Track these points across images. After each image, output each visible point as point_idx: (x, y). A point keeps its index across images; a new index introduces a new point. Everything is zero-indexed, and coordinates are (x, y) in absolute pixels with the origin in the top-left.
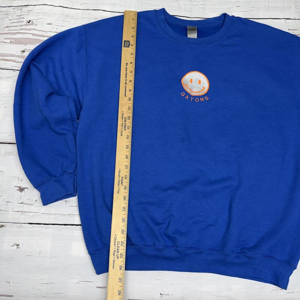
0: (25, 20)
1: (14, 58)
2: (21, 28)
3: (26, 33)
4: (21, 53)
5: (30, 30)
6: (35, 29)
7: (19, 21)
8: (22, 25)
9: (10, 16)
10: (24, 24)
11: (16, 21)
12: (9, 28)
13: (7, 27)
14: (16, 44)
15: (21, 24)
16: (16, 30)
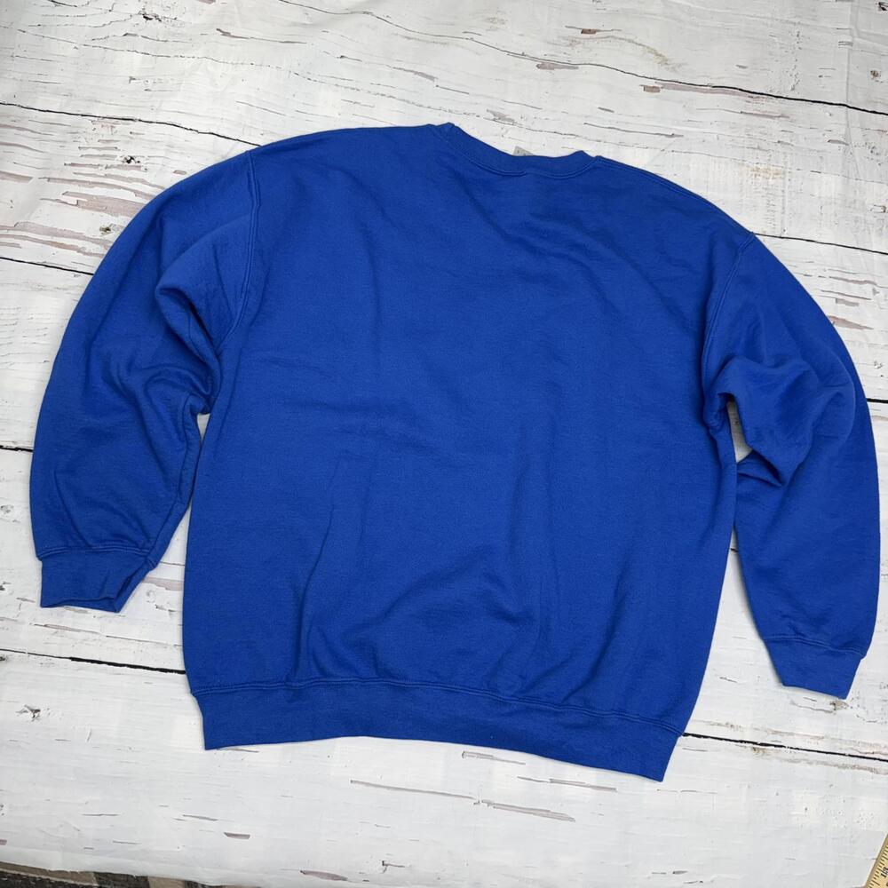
0: (119, 154)
1: (79, 243)
2: (108, 171)
3: (120, 187)
4: (100, 233)
5: (130, 180)
6: (143, 182)
7: (104, 155)
8: (112, 167)
9: (82, 140)
10: (116, 163)
11: (96, 152)
12: (76, 169)
13: (73, 165)
14: (90, 209)
15: (109, 163)
16: (95, 176)
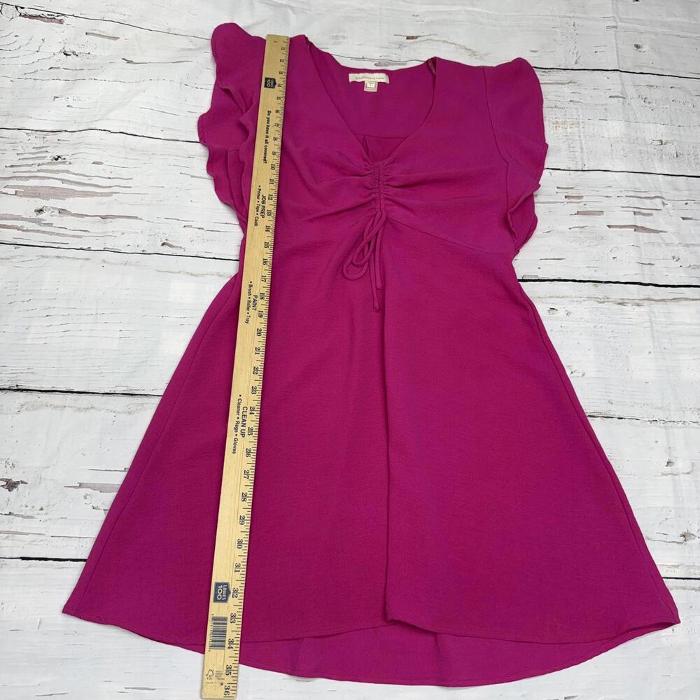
0: (48, 155)
1: (19, 223)
2: (40, 168)
3: (49, 178)
4: (35, 213)
6: (68, 172)
7: (37, 157)
8: (43, 164)
9: (20, 148)
10: (45, 161)
11: (31, 156)
12: (15, 169)
13: (12, 166)
14: (26, 196)
15: (41, 162)
16: (30, 172)
